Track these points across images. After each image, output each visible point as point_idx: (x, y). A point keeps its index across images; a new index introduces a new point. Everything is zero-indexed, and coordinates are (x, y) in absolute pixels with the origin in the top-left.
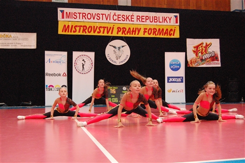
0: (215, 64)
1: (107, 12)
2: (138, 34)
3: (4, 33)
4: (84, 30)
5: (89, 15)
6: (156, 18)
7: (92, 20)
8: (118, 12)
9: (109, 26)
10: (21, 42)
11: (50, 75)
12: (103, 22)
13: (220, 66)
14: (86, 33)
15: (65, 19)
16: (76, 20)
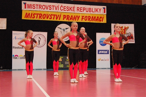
0: (131, 41)
1: (56, 4)
2: (78, 20)
4: (40, 17)
5: (44, 6)
6: (90, 9)
7: (46, 10)
8: (64, 5)
9: (58, 14)
11: (15, 48)
12: (54, 11)
13: (134, 42)
14: (41, 19)
15: (27, 9)
16: (34, 10)
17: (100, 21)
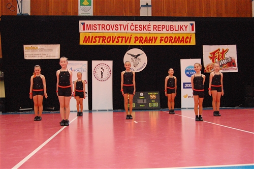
0: (232, 69)
1: (124, 23)
2: (155, 43)
3: (31, 45)
4: (103, 41)
5: (108, 26)
6: (172, 27)
7: (111, 31)
8: (135, 23)
9: (127, 36)
10: (45, 53)
12: (121, 32)
13: (237, 71)
14: (105, 43)
15: (86, 31)
16: (96, 31)
17: (186, 42)
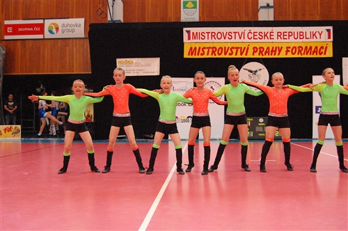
1: (240, 29)
2: (279, 54)
3: (126, 59)
4: (213, 52)
5: (219, 34)
6: (301, 34)
7: (222, 40)
8: (254, 29)
9: (243, 46)
10: (142, 68)
12: (236, 41)
14: (215, 55)
15: (191, 41)
16: (204, 41)
17: (321, 54)
